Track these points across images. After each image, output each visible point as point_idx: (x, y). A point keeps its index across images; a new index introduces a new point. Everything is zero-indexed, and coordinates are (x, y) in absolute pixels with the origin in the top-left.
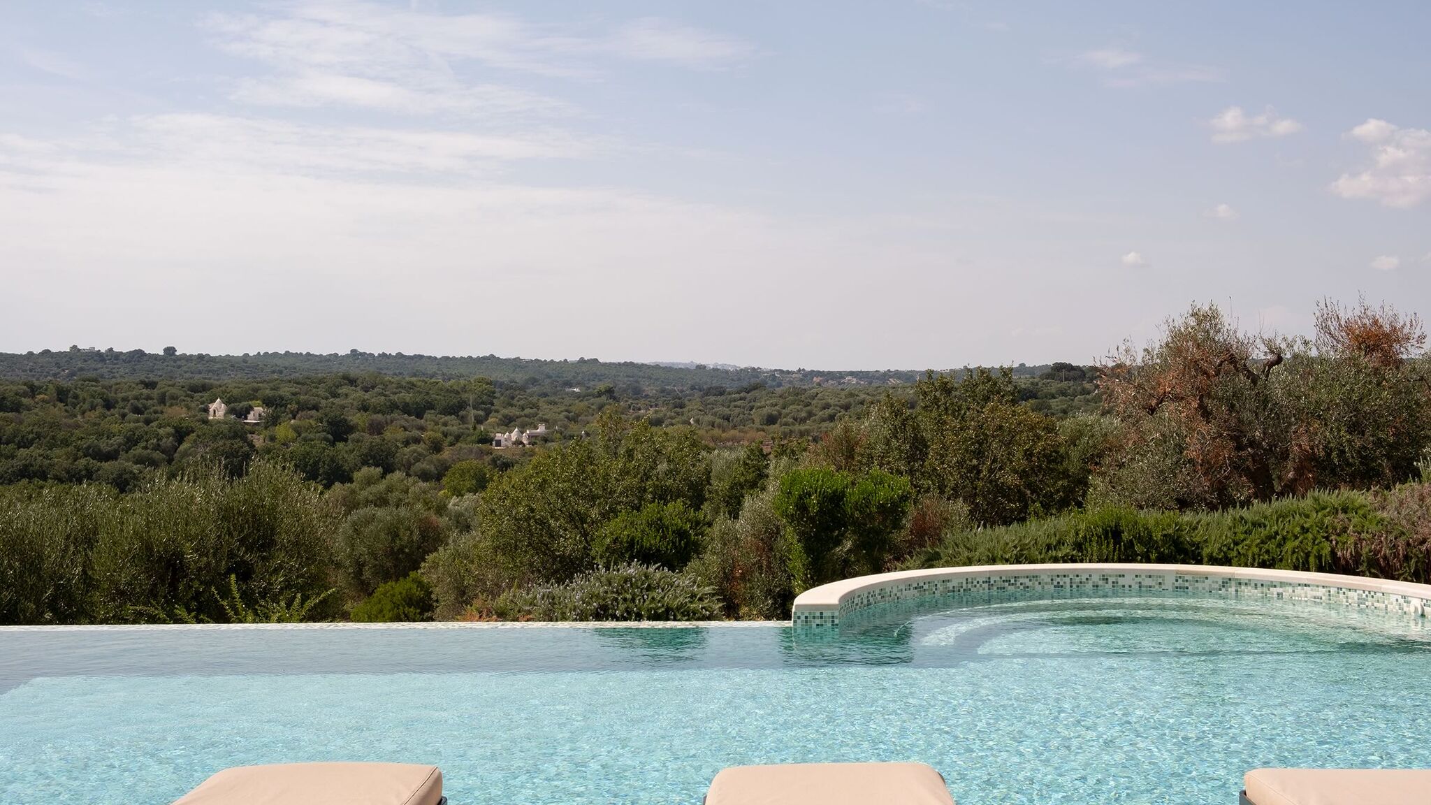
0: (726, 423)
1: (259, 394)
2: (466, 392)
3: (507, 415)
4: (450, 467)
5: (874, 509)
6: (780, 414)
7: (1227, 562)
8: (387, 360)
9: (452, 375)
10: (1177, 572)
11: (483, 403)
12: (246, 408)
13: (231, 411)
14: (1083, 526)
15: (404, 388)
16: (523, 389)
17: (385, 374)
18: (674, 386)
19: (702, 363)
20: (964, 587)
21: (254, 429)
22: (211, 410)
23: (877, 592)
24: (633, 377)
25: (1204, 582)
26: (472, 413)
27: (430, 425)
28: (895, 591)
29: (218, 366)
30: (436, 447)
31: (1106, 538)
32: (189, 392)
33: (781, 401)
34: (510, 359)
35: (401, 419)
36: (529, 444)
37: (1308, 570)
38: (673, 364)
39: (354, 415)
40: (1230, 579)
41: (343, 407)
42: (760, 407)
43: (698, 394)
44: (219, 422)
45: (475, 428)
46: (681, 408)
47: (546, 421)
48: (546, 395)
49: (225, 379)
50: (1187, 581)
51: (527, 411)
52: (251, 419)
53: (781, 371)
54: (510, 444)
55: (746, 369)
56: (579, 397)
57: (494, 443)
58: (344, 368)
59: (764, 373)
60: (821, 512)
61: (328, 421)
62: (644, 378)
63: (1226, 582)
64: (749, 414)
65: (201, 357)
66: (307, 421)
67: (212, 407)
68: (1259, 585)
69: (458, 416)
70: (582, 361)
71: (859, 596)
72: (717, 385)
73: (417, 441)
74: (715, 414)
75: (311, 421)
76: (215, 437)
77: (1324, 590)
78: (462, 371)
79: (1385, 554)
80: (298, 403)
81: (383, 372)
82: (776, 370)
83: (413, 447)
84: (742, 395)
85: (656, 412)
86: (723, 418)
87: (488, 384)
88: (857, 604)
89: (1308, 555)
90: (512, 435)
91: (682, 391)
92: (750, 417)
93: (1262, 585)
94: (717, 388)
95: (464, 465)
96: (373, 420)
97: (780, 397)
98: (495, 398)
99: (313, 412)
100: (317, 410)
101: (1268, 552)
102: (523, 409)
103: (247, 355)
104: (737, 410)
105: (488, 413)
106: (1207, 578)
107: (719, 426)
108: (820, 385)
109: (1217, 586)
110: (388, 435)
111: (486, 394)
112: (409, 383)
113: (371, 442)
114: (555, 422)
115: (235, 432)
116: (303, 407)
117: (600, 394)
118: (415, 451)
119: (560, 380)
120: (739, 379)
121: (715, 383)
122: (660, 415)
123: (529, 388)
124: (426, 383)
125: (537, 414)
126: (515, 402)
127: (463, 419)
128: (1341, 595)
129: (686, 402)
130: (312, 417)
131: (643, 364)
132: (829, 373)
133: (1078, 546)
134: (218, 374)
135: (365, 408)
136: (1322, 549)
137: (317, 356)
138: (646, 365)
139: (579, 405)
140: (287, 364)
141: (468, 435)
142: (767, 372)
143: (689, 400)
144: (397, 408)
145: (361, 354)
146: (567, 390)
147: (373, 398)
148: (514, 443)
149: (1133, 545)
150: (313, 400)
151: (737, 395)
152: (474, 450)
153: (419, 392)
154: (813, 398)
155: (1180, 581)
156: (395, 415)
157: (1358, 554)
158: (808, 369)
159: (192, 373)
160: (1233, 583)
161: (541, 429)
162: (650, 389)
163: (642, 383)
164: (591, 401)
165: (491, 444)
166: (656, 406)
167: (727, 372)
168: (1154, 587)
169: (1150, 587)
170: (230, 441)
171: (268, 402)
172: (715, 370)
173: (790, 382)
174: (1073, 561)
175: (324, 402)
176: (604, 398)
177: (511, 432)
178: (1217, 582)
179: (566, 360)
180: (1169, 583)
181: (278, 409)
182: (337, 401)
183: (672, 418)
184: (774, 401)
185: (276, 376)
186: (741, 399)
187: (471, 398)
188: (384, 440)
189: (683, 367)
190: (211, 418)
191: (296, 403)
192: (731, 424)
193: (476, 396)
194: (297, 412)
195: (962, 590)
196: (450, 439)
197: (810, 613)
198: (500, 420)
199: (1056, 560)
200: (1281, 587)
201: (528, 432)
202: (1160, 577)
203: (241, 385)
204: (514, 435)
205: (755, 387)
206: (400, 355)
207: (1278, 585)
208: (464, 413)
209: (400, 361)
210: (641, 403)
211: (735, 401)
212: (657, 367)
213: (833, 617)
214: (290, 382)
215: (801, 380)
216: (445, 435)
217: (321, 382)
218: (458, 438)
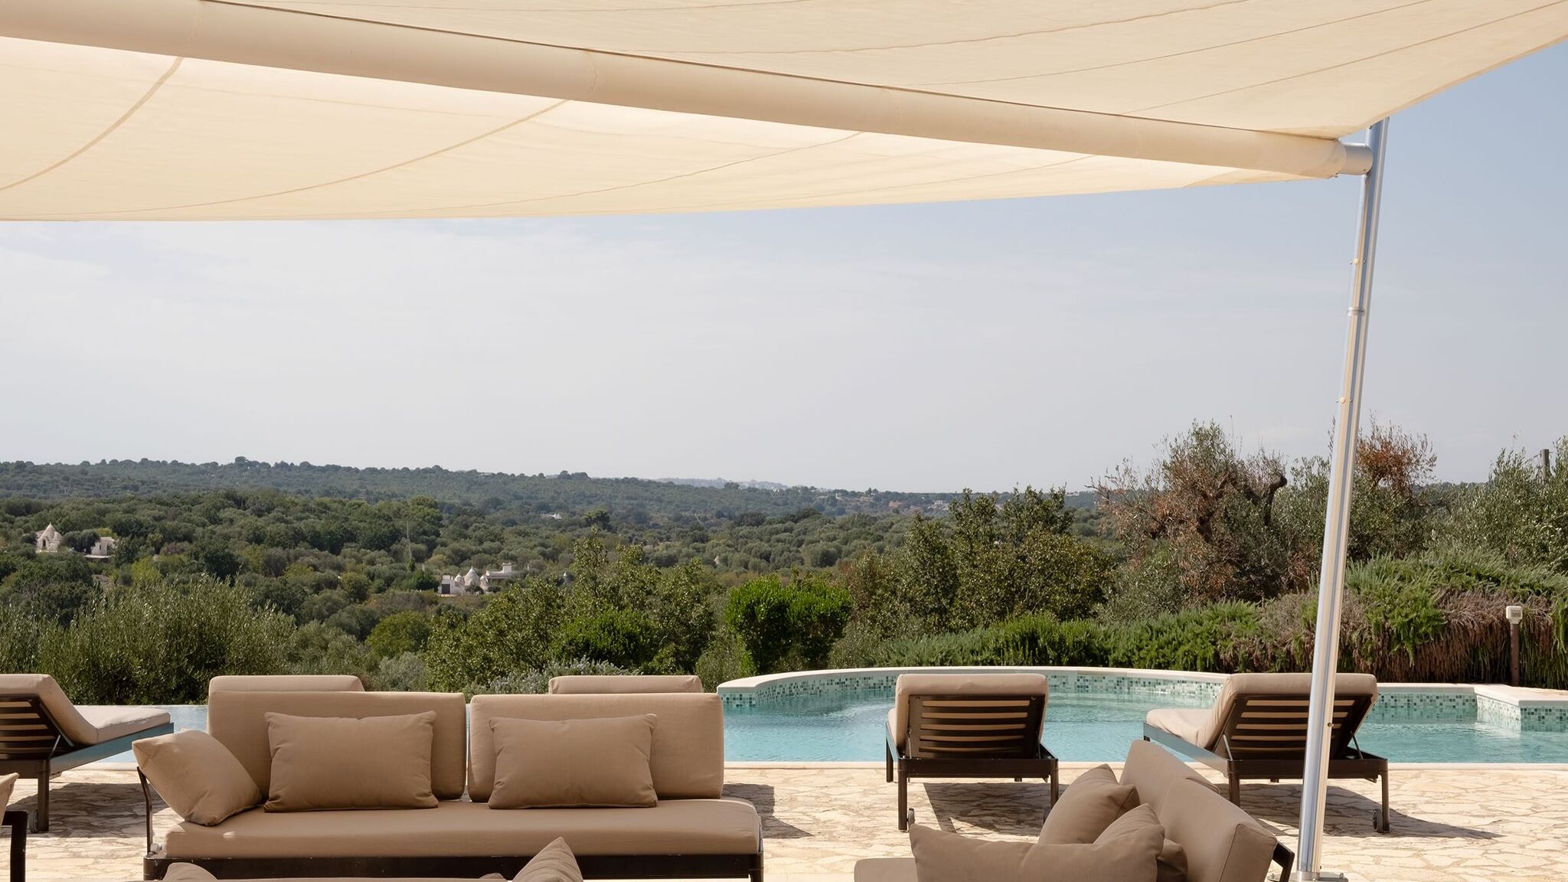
0: (764, 563)
1: (108, 518)
2: (400, 518)
3: (459, 550)
4: (378, 622)
5: (815, 619)
6: (840, 551)
7: (1130, 665)
8: (288, 473)
9: (379, 493)
10: (1079, 672)
11: (425, 533)
12: (90, 538)
13: (69, 542)
14: (1002, 633)
15: (312, 511)
16: (481, 514)
17: (286, 492)
18: (694, 512)
19: (735, 481)
20: (885, 684)
21: (100, 567)
22: (40, 541)
23: (800, 684)
24: (636, 499)
25: (1101, 681)
26: (408, 547)
27: (349, 563)
28: (817, 684)
29: (46, 478)
30: (359, 593)
31: (1023, 644)
32: (7, 515)
33: (842, 534)
34: (462, 473)
35: (311, 556)
36: (490, 590)
37: (1196, 670)
38: (693, 480)
39: (242, 548)
40: (1123, 679)
41: (227, 538)
42: (812, 542)
43: (726, 523)
44: (51, 557)
45: (413, 568)
46: (703, 542)
47: (513, 559)
48: (513, 523)
49: (56, 498)
50: (1087, 681)
51: (487, 545)
52: (96, 553)
53: (844, 493)
54: (462, 590)
55: (796, 488)
56: (560, 527)
57: (440, 588)
58: (227, 483)
59: (820, 494)
60: (768, 620)
61: (206, 557)
62: (651, 500)
63: (1120, 681)
64: (797, 551)
65: (21, 466)
66: (177, 556)
67: (42, 536)
68: (1147, 683)
69: (389, 551)
70: (564, 476)
71: (781, 686)
72: (754, 511)
73: (332, 584)
74: (749, 551)
75: (182, 556)
76: (46, 578)
77: (1197, 685)
78: (395, 488)
79: (1256, 656)
80: (163, 531)
81: (281, 489)
82: (836, 491)
83: (327, 593)
84: (788, 524)
85: (667, 547)
86: (761, 557)
87: (431, 506)
88: (779, 693)
89: (1196, 658)
90: (466, 577)
91: (705, 519)
92: (798, 555)
93: (1149, 683)
94: (753, 515)
95: (398, 618)
96: (269, 556)
97: (841, 527)
98: (442, 526)
99: (186, 544)
100: (191, 542)
101: (1164, 656)
102: (481, 542)
103: (86, 464)
104: (780, 546)
105: (431, 547)
106: (1104, 678)
107: (755, 568)
108: (898, 512)
109: (1112, 685)
110: (290, 576)
111: (429, 522)
112: (320, 504)
113: (267, 586)
114: (526, 560)
115: (75, 570)
116: (171, 537)
117: (589, 522)
118: (329, 599)
119: (534, 503)
120: (785, 504)
121: (752, 508)
122: (673, 551)
123: (489, 513)
124: (344, 504)
125: (500, 550)
126: (469, 532)
127: (397, 556)
128: (1209, 690)
129: (710, 534)
130: (183, 551)
131: (650, 482)
132: (912, 495)
133: (998, 651)
134: (45, 491)
135: (257, 539)
136: (1208, 652)
137: (187, 466)
138: (655, 482)
139: (561, 537)
140: (145, 477)
141: (404, 577)
142: (823, 494)
143: (714, 532)
144: (304, 539)
145: (253, 464)
146: (543, 516)
147: (270, 526)
148: (468, 589)
149: (1046, 649)
150: (184, 527)
151: (780, 526)
152: (413, 598)
153: (334, 517)
154: (886, 529)
155: (1081, 680)
156: (301, 548)
157: (1235, 657)
158: (882, 489)
159: (8, 489)
160: (1126, 682)
161: (506, 570)
162: (660, 516)
163: (648, 507)
164: (577, 532)
165: (436, 590)
166: (668, 539)
167: (768, 493)
168: (1059, 686)
169: (1055, 686)
170: (68, 584)
171: (120, 530)
172: (752, 490)
173: (857, 508)
174: (992, 663)
175: (199, 530)
176: (594, 528)
177: (464, 574)
178: (1112, 681)
179: (541, 475)
180: (1072, 681)
181: (136, 539)
182: (218, 529)
183: (689, 556)
184: (831, 533)
185: (128, 494)
186: (785, 531)
187: (408, 526)
188: (286, 583)
189: (707, 486)
190: (39, 551)
191: (161, 532)
192: (772, 565)
193: (415, 524)
194: (162, 544)
195: (882, 687)
196: (378, 582)
197: (731, 695)
198: (449, 557)
199: (976, 663)
200: (1164, 684)
201: (488, 574)
202: (1064, 677)
203: (82, 506)
204: (469, 578)
205: (806, 515)
206: (306, 466)
207: (1162, 683)
208: (399, 546)
209: (306, 473)
210: (647, 535)
211: (777, 533)
212: (670, 485)
213: (751, 699)
214: (151, 501)
215: (872, 505)
216: (372, 577)
217: (195, 502)
218: (389, 581)
